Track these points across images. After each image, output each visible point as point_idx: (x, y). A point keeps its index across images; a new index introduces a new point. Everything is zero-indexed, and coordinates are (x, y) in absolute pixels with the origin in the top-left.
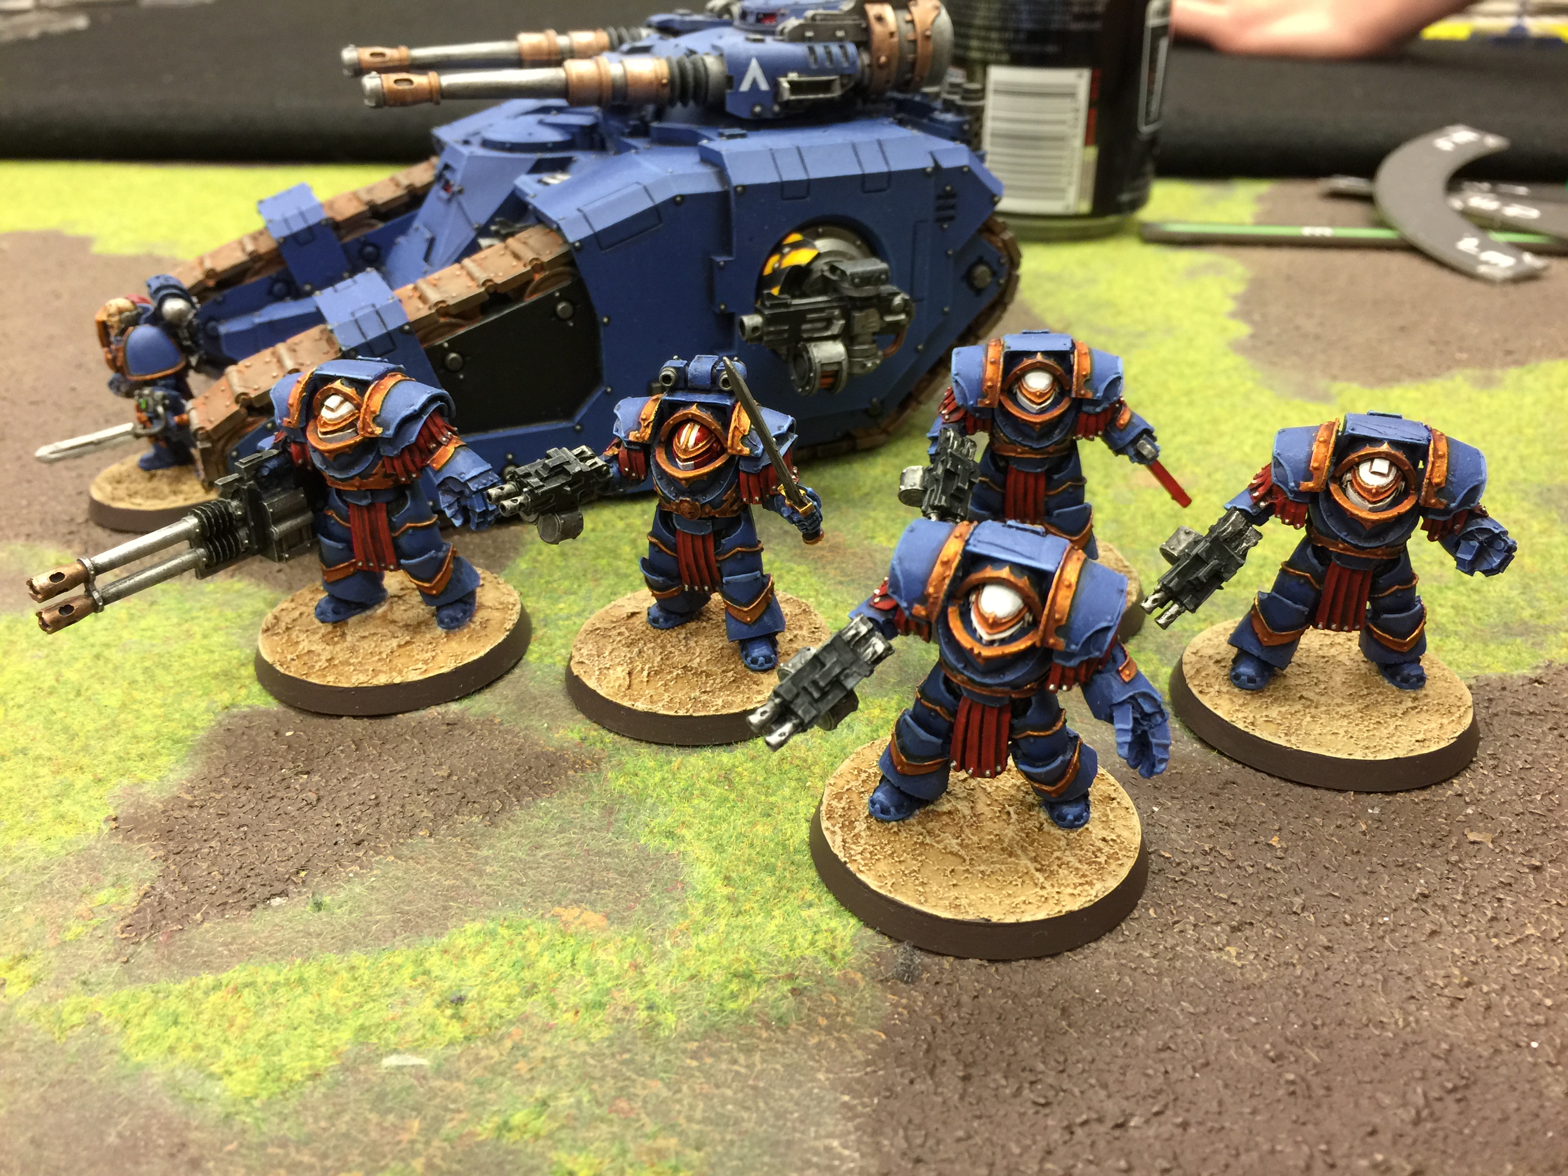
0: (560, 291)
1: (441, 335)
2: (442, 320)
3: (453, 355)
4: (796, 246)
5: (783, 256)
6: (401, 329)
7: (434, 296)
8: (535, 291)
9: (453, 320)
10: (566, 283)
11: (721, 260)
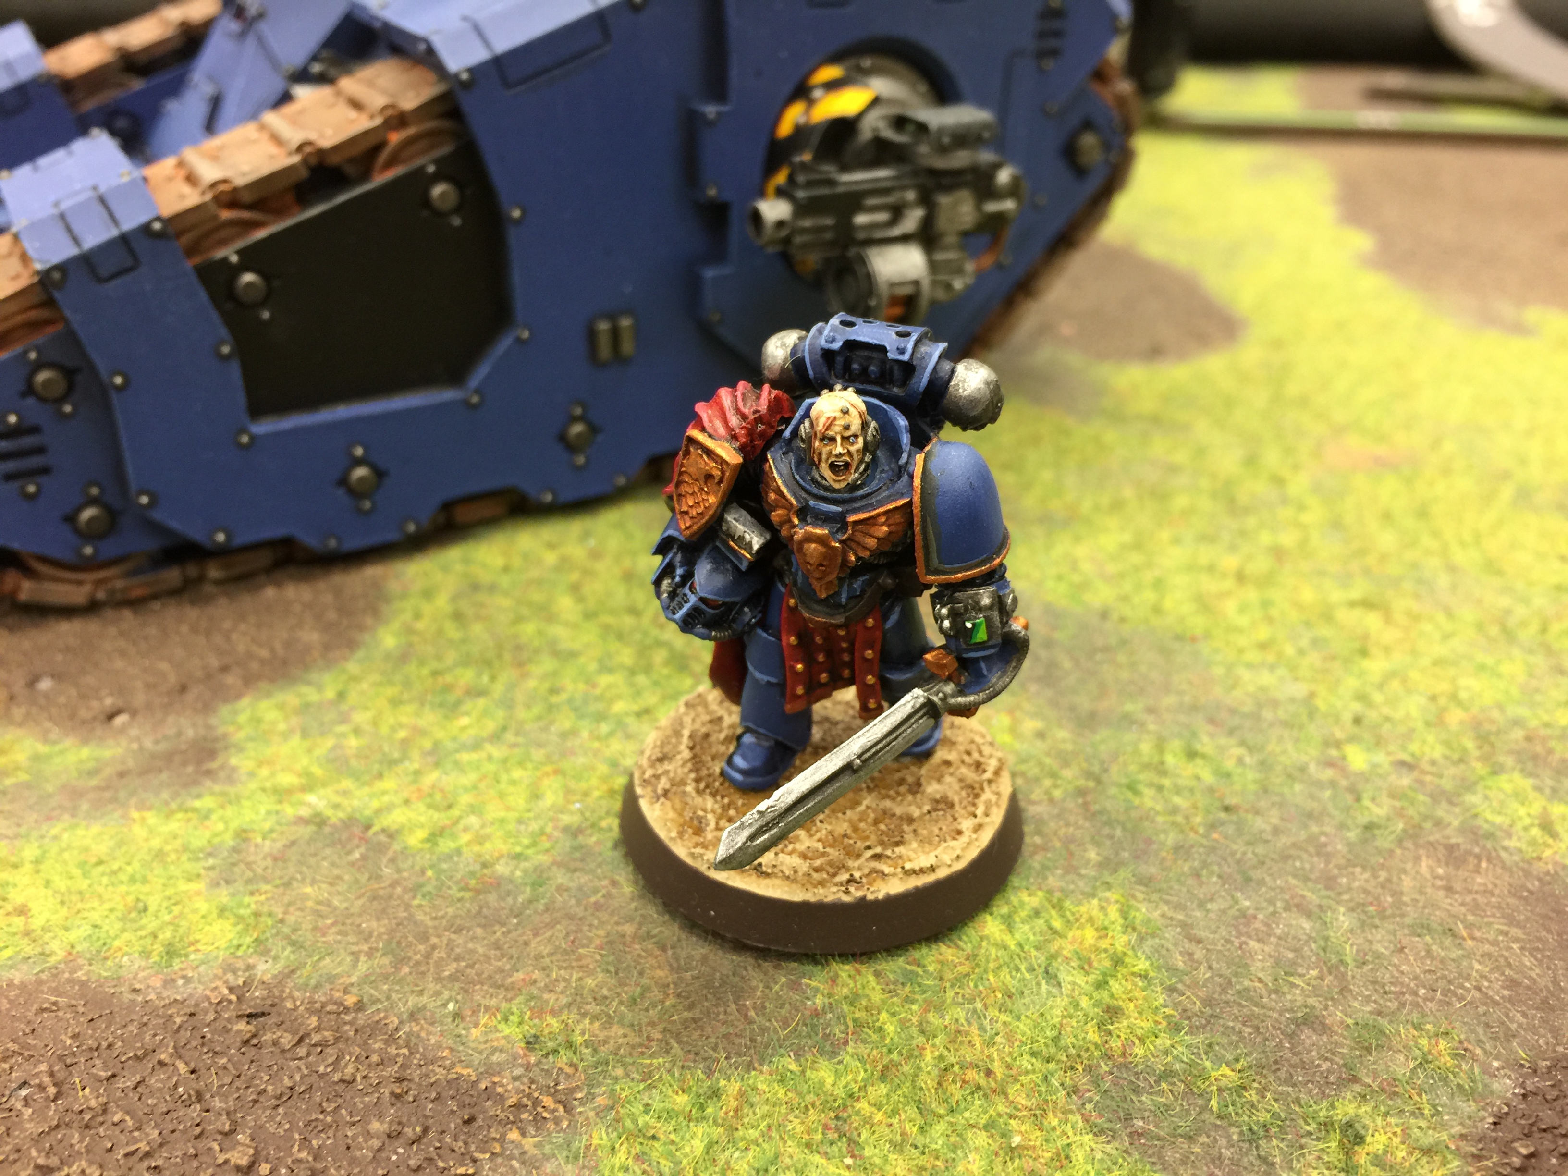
0: (436, 162)
1: (224, 242)
2: (226, 215)
4: (832, 86)
5: (811, 102)
6: (145, 229)
7: (209, 173)
8: (391, 163)
9: (246, 215)
10: (445, 149)
11: (711, 110)
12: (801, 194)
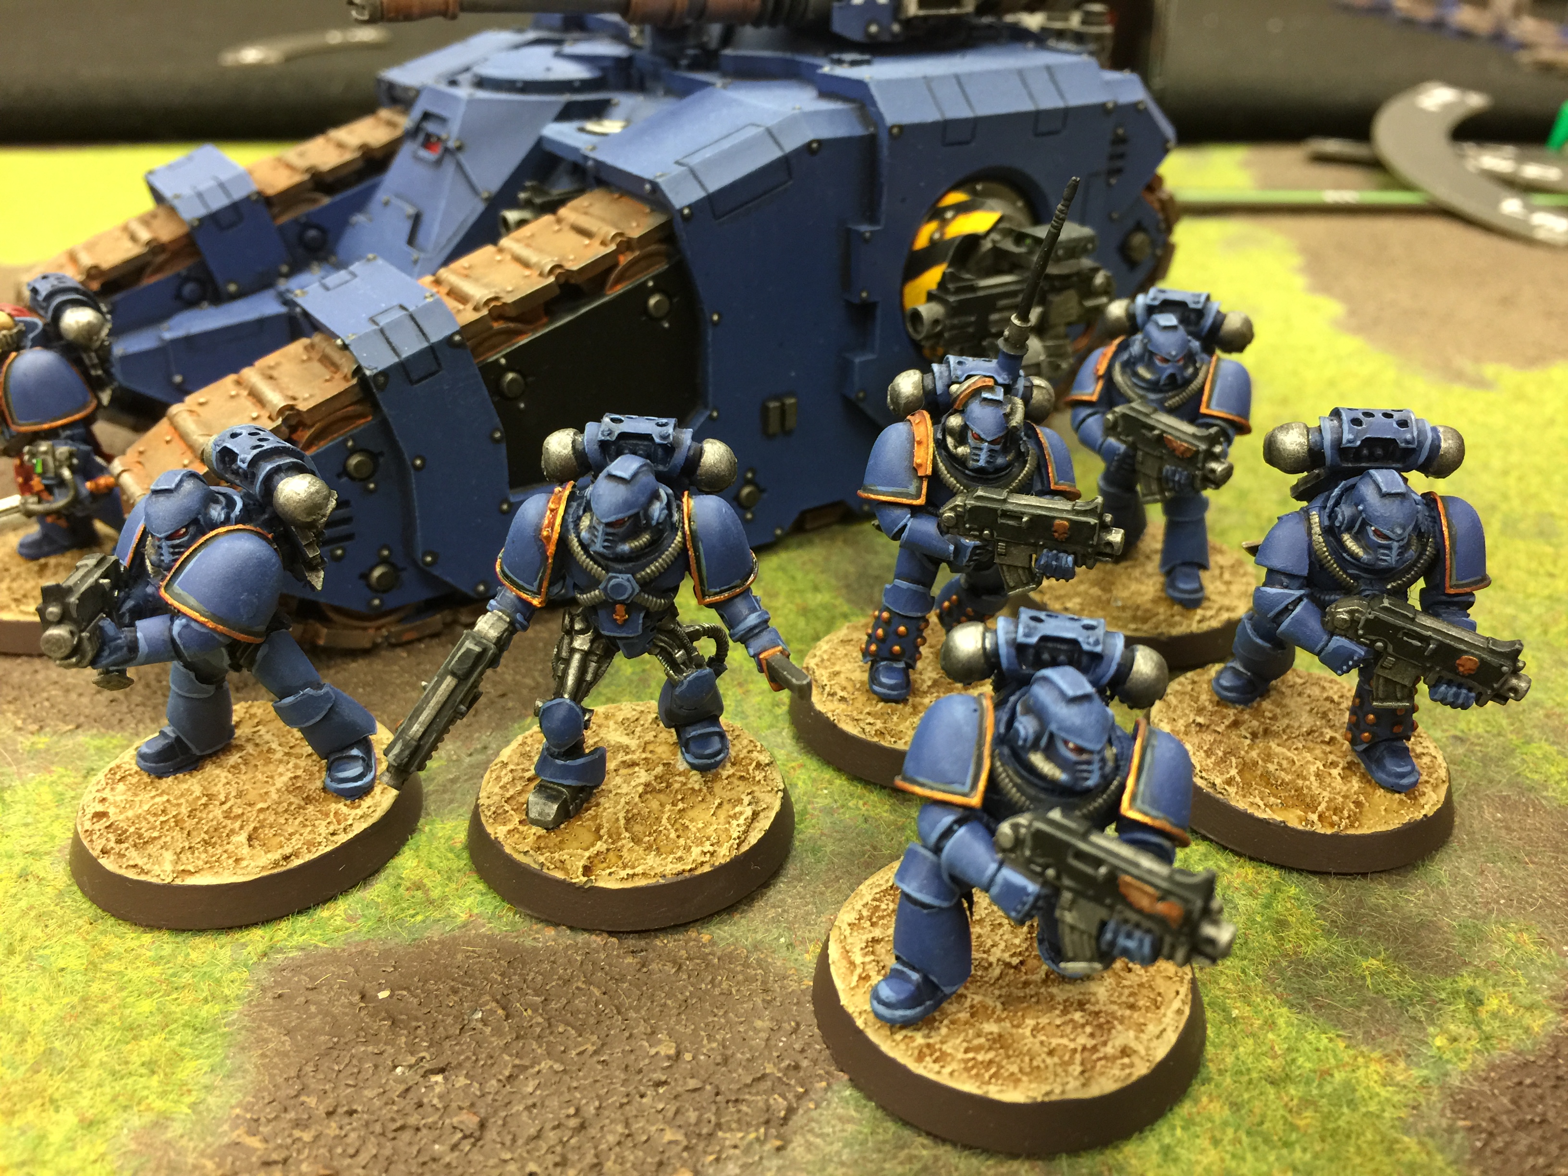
0: (653, 278)
1: (494, 348)
2: (497, 325)
3: (510, 376)
4: (961, 209)
5: (944, 222)
6: (449, 340)
7: (479, 293)
8: (618, 281)
9: (512, 325)
10: (662, 267)
11: (866, 229)
12: (952, 299)
